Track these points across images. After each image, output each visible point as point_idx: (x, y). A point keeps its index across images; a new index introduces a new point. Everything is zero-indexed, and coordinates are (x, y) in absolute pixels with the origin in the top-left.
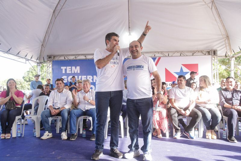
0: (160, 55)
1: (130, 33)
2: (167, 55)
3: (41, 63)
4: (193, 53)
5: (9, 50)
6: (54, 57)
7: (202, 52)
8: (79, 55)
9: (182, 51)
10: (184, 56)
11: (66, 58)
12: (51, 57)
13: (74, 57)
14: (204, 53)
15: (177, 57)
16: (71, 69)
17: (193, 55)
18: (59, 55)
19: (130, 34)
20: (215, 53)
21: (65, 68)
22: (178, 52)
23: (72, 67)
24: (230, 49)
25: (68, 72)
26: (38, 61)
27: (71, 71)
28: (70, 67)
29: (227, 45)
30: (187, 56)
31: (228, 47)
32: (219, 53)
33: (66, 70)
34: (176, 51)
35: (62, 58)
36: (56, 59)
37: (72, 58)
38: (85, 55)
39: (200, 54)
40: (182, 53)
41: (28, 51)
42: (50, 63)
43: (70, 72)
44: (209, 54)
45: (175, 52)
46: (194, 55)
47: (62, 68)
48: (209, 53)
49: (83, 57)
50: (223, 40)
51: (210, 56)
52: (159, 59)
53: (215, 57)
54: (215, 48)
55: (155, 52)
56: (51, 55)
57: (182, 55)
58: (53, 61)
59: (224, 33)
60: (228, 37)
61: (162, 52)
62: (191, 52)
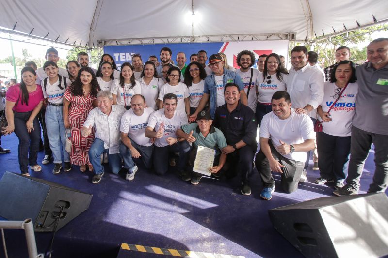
0: (228, 39)
1: (193, 12)
2: (237, 39)
3: (91, 49)
4: (268, 37)
5: (57, 39)
6: (105, 42)
7: (278, 35)
8: (133, 39)
9: (255, 35)
10: (257, 40)
11: (119, 43)
12: (101, 42)
13: (128, 41)
14: (281, 36)
15: (249, 42)
16: (125, 56)
17: (267, 39)
18: (110, 40)
19: (193, 14)
20: (293, 36)
21: (119, 54)
22: (249, 35)
23: (127, 54)
24: (312, 31)
25: (122, 59)
26: (87, 47)
27: (126, 58)
28: (124, 54)
29: (309, 26)
30: (260, 40)
31: (310, 30)
32: (298, 37)
33: (119, 57)
34: (248, 35)
35: (114, 43)
36: (108, 44)
37: (125, 43)
38: (140, 39)
39: (276, 37)
40: (254, 37)
41: (76, 38)
42: (101, 49)
43: (124, 60)
44: (286, 39)
45: (245, 35)
46: (269, 39)
47: (115, 54)
48: (286, 36)
49: (137, 42)
50: (305, 20)
51: (287, 41)
52: (227, 43)
53: (294, 42)
54: (294, 31)
55: (223, 35)
56: (101, 40)
57: (254, 39)
58: (104, 48)
59: (307, 11)
60: (311, 17)
61: (230, 36)
62: (265, 35)
